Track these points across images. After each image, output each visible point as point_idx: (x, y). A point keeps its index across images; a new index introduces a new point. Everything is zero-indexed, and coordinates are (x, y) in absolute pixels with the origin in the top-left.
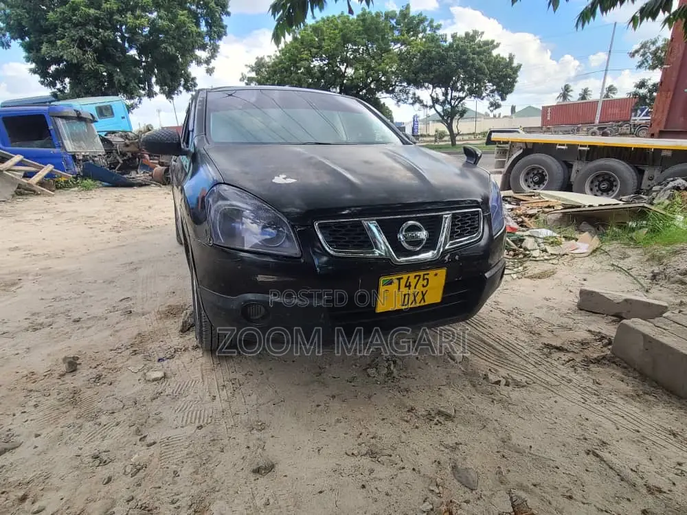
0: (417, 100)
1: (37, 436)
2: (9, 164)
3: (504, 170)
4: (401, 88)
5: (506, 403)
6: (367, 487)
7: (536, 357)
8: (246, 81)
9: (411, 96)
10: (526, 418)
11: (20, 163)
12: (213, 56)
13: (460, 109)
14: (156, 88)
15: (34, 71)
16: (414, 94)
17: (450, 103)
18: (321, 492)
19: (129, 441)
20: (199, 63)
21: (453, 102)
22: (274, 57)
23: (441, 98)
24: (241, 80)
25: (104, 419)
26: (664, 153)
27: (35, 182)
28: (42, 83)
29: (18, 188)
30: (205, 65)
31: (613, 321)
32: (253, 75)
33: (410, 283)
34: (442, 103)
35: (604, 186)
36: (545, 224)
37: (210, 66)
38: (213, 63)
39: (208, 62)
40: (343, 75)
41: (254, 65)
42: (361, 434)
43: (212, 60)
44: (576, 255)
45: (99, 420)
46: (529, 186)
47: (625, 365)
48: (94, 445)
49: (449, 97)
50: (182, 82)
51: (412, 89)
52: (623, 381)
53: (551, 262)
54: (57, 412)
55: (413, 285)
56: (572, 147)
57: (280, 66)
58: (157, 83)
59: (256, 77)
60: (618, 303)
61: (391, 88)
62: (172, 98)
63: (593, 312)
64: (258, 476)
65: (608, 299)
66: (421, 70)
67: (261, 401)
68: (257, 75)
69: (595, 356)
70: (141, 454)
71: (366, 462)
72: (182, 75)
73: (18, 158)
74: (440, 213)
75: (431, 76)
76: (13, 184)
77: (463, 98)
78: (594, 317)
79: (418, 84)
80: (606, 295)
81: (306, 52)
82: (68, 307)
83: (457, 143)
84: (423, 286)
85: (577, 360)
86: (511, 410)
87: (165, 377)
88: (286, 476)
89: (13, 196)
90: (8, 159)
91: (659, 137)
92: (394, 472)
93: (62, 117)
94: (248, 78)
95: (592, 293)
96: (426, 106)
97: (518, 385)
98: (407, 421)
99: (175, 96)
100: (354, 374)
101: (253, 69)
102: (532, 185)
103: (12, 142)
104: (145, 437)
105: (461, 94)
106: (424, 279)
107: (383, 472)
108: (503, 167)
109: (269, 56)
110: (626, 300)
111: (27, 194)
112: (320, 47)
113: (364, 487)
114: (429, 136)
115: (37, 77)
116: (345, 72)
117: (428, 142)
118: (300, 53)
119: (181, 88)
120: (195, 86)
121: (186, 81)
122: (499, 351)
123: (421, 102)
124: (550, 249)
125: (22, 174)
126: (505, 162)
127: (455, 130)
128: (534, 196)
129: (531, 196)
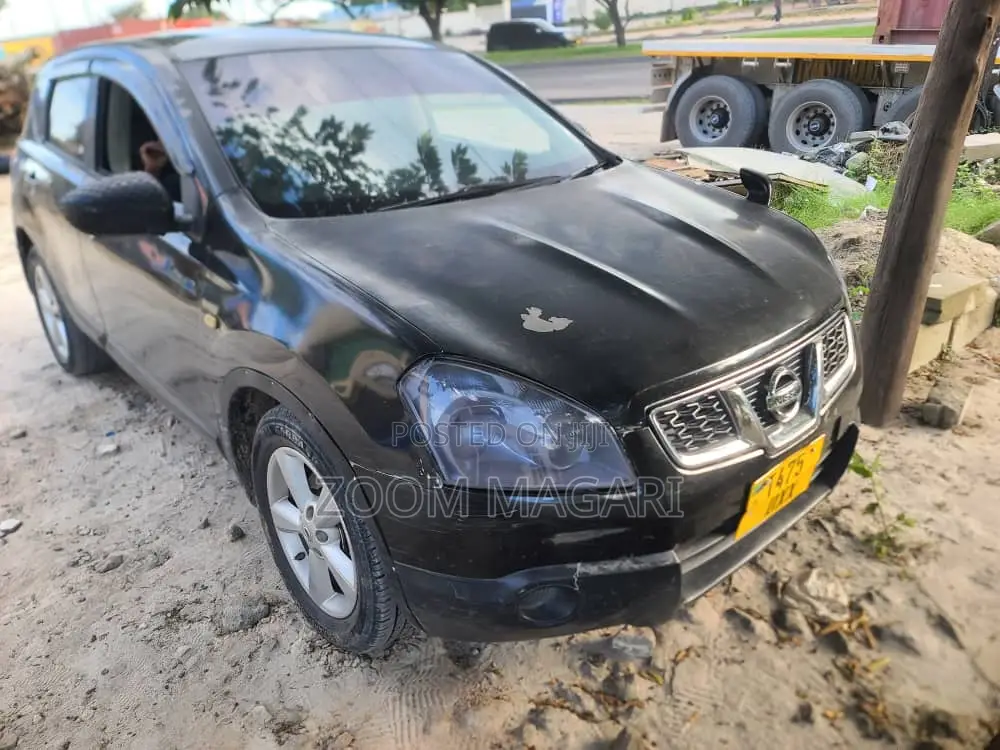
3: (666, 105)
26: (898, 68)
33: (782, 477)
35: (816, 125)
46: (705, 132)
55: (785, 479)
56: (766, 62)
74: (811, 339)
83: (627, 37)
84: (796, 475)
91: (892, 42)
102: (710, 129)
106: (798, 464)
108: (665, 100)
126: (668, 90)
127: (622, 12)
128: (680, 158)
129: (675, 158)
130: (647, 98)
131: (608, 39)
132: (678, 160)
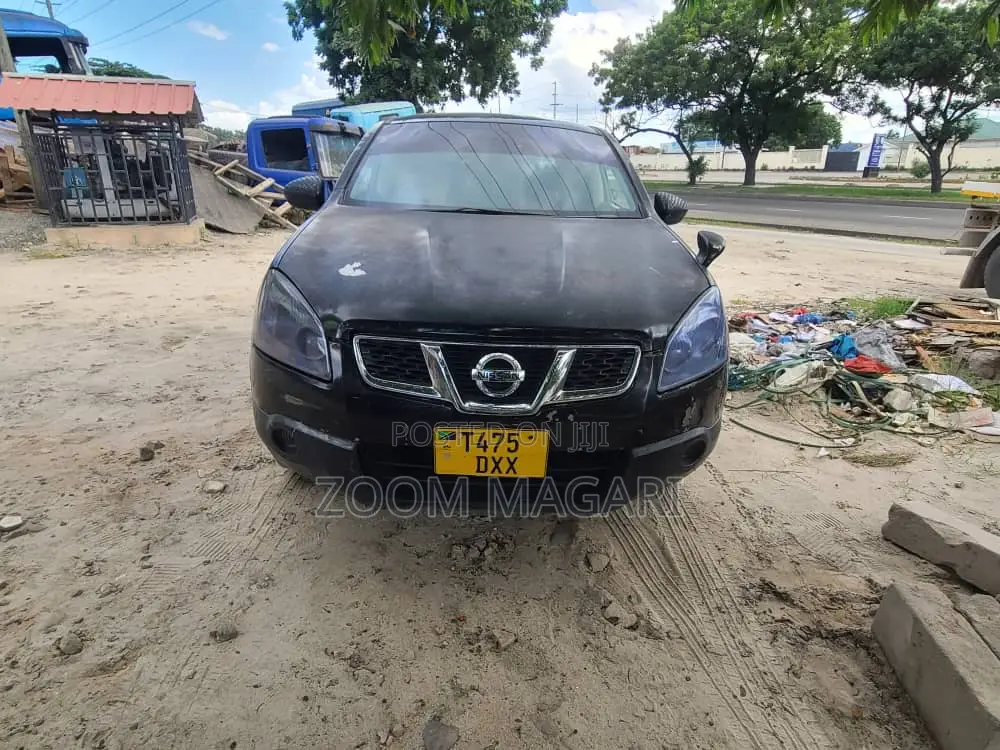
0: (878, 107)
1: (63, 524)
2: (259, 188)
3: (978, 250)
4: (852, 86)
5: (601, 654)
6: (310, 702)
7: (726, 598)
8: (597, 76)
9: (868, 100)
10: (613, 687)
11: (271, 189)
12: (543, 43)
13: (963, 124)
14: (467, 88)
15: (323, 66)
16: (876, 98)
17: (943, 114)
18: (256, 686)
19: (131, 556)
20: (523, 52)
21: (950, 112)
22: (645, 37)
23: (928, 106)
24: (589, 74)
25: (129, 524)
27: (281, 213)
28: (331, 82)
29: (264, 218)
30: (530, 56)
31: (935, 575)
32: (609, 66)
33: (485, 442)
34: (927, 113)
36: (962, 368)
37: (538, 57)
38: (543, 53)
39: (535, 50)
40: (751, 65)
41: (612, 51)
42: (365, 631)
43: (542, 49)
44: (979, 437)
45: (123, 524)
47: (882, 658)
48: (98, 550)
49: (944, 104)
50: (499, 82)
51: (874, 89)
52: (852, 684)
53: (920, 439)
54: (100, 502)
55: (491, 447)
57: (648, 52)
58: (468, 80)
59: (612, 69)
60: (952, 546)
61: (833, 88)
62: (485, 102)
63: (905, 550)
64: (212, 641)
65: (936, 534)
66: (891, 56)
67: (293, 551)
68: (614, 66)
69: (838, 626)
70: (130, 574)
71: (338, 669)
72: (500, 70)
73: (269, 182)
74: (554, 346)
75: (909, 67)
76: (259, 214)
77: (975, 106)
78: (902, 559)
79: (888, 81)
80: (934, 526)
81: (692, 29)
82: (204, 381)
83: (944, 186)
84: (509, 450)
85: (797, 624)
86: (602, 668)
87: (223, 490)
88: (238, 652)
89: (256, 229)
90: (259, 183)
92: (359, 693)
93: (323, 133)
94: (602, 70)
95: (910, 516)
96: (895, 119)
97: (652, 634)
98: (438, 634)
99: (489, 99)
100: (433, 546)
101: (610, 57)
103: (269, 161)
104: (150, 556)
105: (969, 99)
106: (510, 441)
107: (347, 688)
108: (977, 246)
109: (639, 36)
110: (968, 546)
111: (273, 227)
112: (716, 21)
113: (306, 699)
114: (903, 169)
115: (326, 74)
116: (756, 60)
117: (894, 180)
118: (682, 31)
119: (496, 89)
120: (515, 86)
121: (505, 78)
122: (675, 572)
123: (886, 112)
124: (935, 416)
125: (270, 202)
126: (985, 235)
127: (944, 164)
128: (985, 309)
129: (980, 308)
130: (956, 243)
131: (925, 185)
132: (982, 312)
